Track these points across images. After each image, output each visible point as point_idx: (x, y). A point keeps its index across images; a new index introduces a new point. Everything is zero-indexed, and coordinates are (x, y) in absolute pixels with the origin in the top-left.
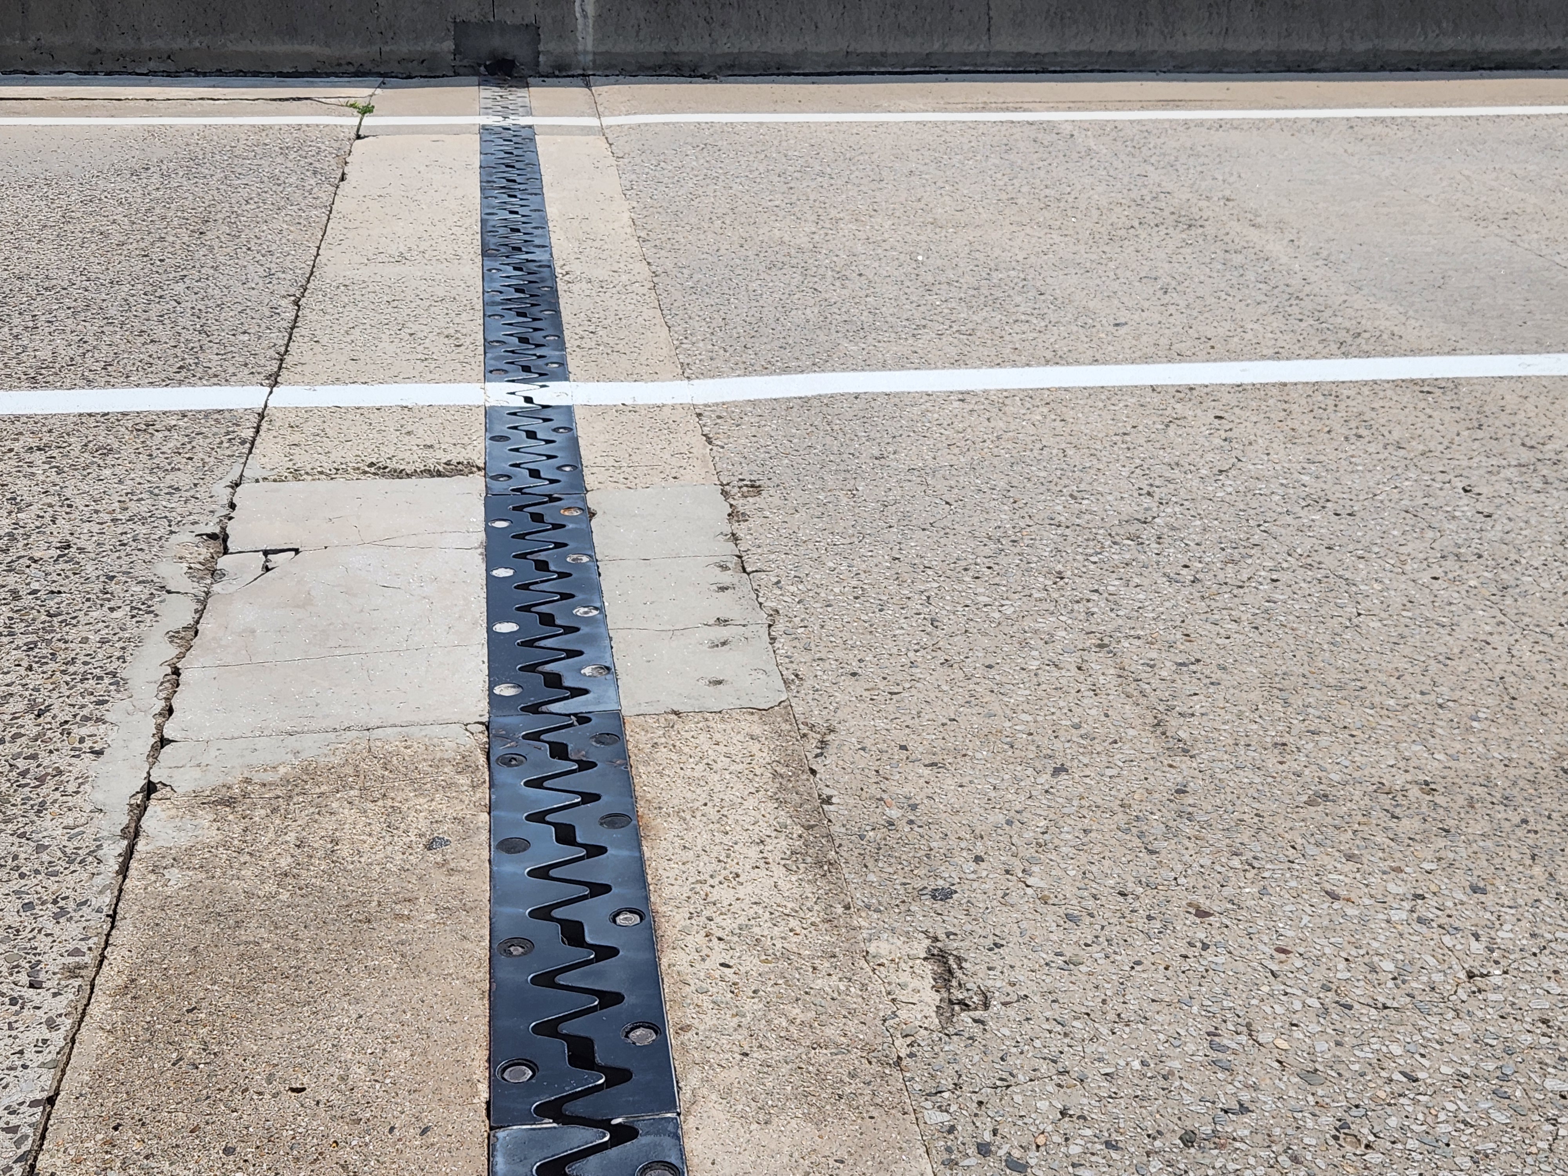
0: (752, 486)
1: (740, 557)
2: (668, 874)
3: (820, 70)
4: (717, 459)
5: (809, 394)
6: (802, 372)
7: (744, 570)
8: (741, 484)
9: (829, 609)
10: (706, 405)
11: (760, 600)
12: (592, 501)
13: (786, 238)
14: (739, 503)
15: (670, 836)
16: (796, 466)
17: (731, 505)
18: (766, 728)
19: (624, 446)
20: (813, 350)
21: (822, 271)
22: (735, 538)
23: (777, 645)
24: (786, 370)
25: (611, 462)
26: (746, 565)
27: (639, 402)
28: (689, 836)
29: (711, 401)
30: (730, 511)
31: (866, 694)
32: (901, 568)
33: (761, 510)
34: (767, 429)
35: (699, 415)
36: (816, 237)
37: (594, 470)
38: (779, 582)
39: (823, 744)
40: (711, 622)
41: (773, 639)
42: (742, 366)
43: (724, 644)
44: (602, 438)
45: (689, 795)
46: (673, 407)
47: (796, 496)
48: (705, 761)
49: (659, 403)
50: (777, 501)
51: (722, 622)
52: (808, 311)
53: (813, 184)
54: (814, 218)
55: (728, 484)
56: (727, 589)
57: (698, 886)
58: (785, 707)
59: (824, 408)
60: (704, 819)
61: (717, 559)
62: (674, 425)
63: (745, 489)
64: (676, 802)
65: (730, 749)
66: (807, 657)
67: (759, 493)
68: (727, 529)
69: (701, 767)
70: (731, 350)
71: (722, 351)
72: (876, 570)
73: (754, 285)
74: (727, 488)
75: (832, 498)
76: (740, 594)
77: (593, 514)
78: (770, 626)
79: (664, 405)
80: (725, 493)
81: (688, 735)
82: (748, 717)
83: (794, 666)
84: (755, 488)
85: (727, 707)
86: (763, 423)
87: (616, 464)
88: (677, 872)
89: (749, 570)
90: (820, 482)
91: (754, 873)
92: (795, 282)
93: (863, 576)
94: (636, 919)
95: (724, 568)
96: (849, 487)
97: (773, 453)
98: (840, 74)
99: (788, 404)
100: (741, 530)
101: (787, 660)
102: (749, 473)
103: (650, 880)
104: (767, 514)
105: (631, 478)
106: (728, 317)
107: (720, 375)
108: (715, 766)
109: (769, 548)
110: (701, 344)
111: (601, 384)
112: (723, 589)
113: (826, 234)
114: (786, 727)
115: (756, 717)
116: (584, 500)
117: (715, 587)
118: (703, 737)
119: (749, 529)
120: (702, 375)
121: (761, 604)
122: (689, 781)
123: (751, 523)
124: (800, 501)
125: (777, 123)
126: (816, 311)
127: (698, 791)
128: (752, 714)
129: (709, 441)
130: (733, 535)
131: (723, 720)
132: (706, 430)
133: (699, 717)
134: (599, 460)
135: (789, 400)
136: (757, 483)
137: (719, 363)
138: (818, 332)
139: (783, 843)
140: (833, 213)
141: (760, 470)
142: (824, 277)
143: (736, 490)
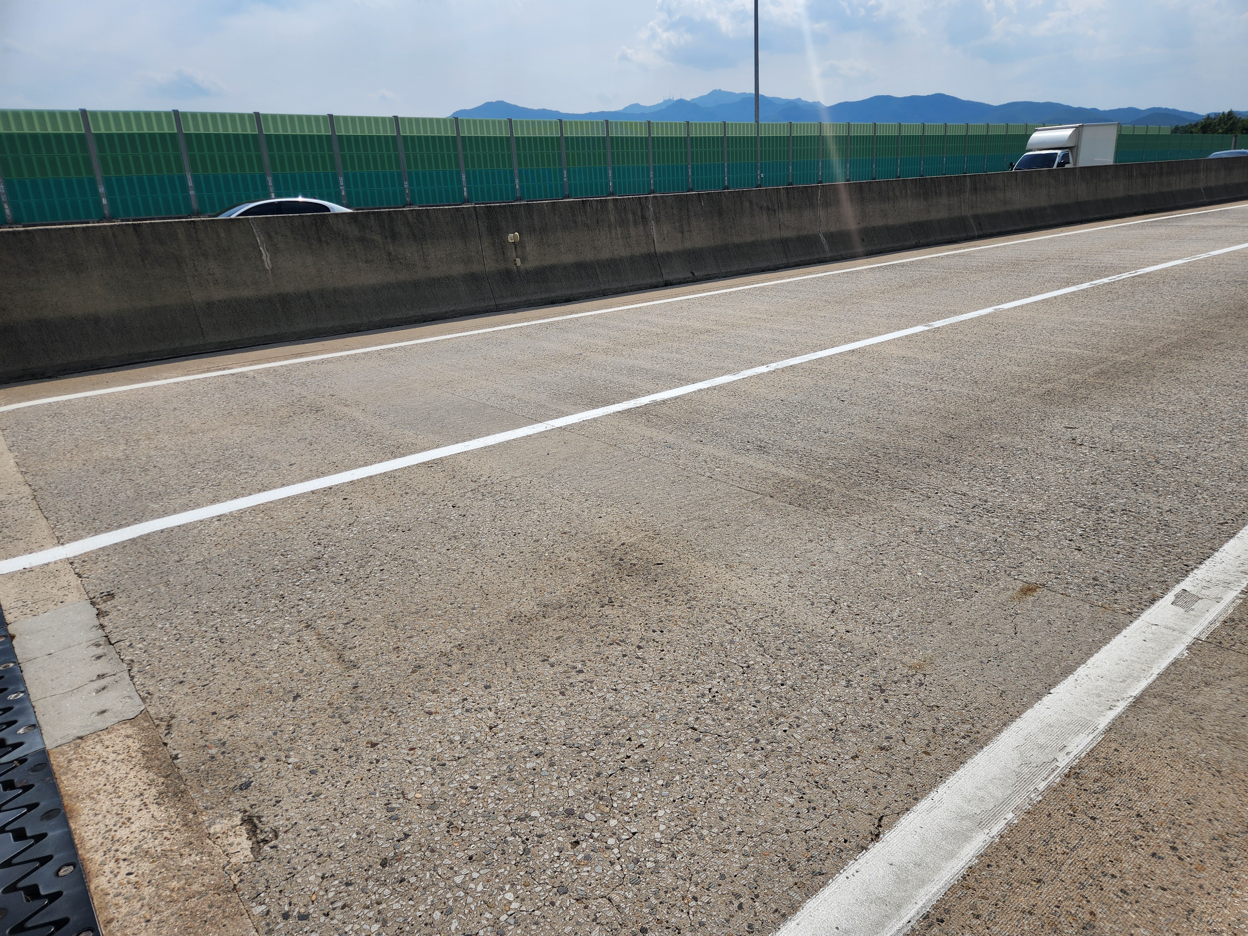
0: (109, 595)
1: (107, 636)
2: (87, 834)
3: (117, 364)
4: (86, 585)
5: (135, 536)
6: (129, 526)
7: (111, 644)
8: (102, 595)
9: (163, 651)
10: (75, 557)
11: (122, 657)
12: (11, 629)
13: (110, 456)
14: (102, 607)
15: (86, 811)
16: (132, 577)
17: (98, 609)
18: (135, 728)
19: (28, 592)
20: (134, 512)
21: (133, 468)
22: (102, 626)
23: (135, 680)
24: (120, 526)
25: (20, 603)
26: (111, 640)
27: (34, 565)
28: (97, 807)
29: (77, 554)
30: (97, 612)
31: (190, 691)
32: (200, 616)
33: (115, 607)
34: (113, 561)
35: (71, 563)
36: (127, 452)
37: (11, 611)
38: (131, 644)
39: (169, 726)
40: (94, 678)
41: (132, 678)
42: (94, 530)
43: (104, 689)
44: (13, 591)
45: (95, 783)
46: (55, 563)
47: (136, 594)
48: (102, 760)
49: (46, 562)
50: (124, 599)
51: (101, 677)
52: (128, 492)
53: (121, 424)
54: (124, 442)
55: (94, 598)
56: (101, 657)
57: (107, 835)
58: (145, 713)
59: (145, 543)
60: (106, 794)
61: (92, 642)
62: (57, 573)
63: (105, 598)
64: (87, 790)
65: (116, 748)
66: (153, 681)
67: (113, 597)
68: (97, 623)
69: (100, 764)
70: (86, 523)
71: (81, 525)
72: (186, 622)
73: (95, 484)
74: (94, 600)
75: (156, 589)
76: (109, 658)
77: (13, 637)
78: (129, 670)
79: (49, 563)
80: (93, 603)
81: (88, 749)
82: (124, 726)
83: (147, 688)
84: (111, 595)
85: (109, 724)
86: (110, 558)
87: (25, 604)
88: (93, 830)
89: (113, 642)
90: (147, 582)
91: (139, 815)
92: (118, 478)
93: (179, 627)
94: (71, 868)
95: (98, 645)
96: (165, 581)
97: (118, 573)
98: (128, 364)
99: (123, 545)
100: (105, 621)
101: (142, 687)
102: (105, 588)
103: (76, 841)
104: (119, 608)
105: (35, 609)
106: (82, 505)
107: (81, 537)
108: (108, 761)
109: (123, 626)
110: (67, 524)
111: (9, 560)
112: (99, 657)
113: (133, 449)
114: (146, 724)
115: (128, 725)
116: (7, 630)
117: (94, 658)
118: (99, 746)
119: (110, 619)
120: (70, 540)
121: (122, 659)
122: (94, 775)
123: (110, 616)
124: (138, 595)
125: (96, 396)
126: (132, 491)
127: (100, 779)
128: (126, 723)
129: (79, 576)
130: (101, 625)
131: (109, 733)
132: (77, 570)
133: (94, 736)
134: (13, 605)
135: (124, 542)
136: (112, 592)
137: (80, 532)
138: (136, 502)
139: (154, 791)
140: (135, 437)
141: (112, 585)
142: (134, 472)
143: (99, 599)
